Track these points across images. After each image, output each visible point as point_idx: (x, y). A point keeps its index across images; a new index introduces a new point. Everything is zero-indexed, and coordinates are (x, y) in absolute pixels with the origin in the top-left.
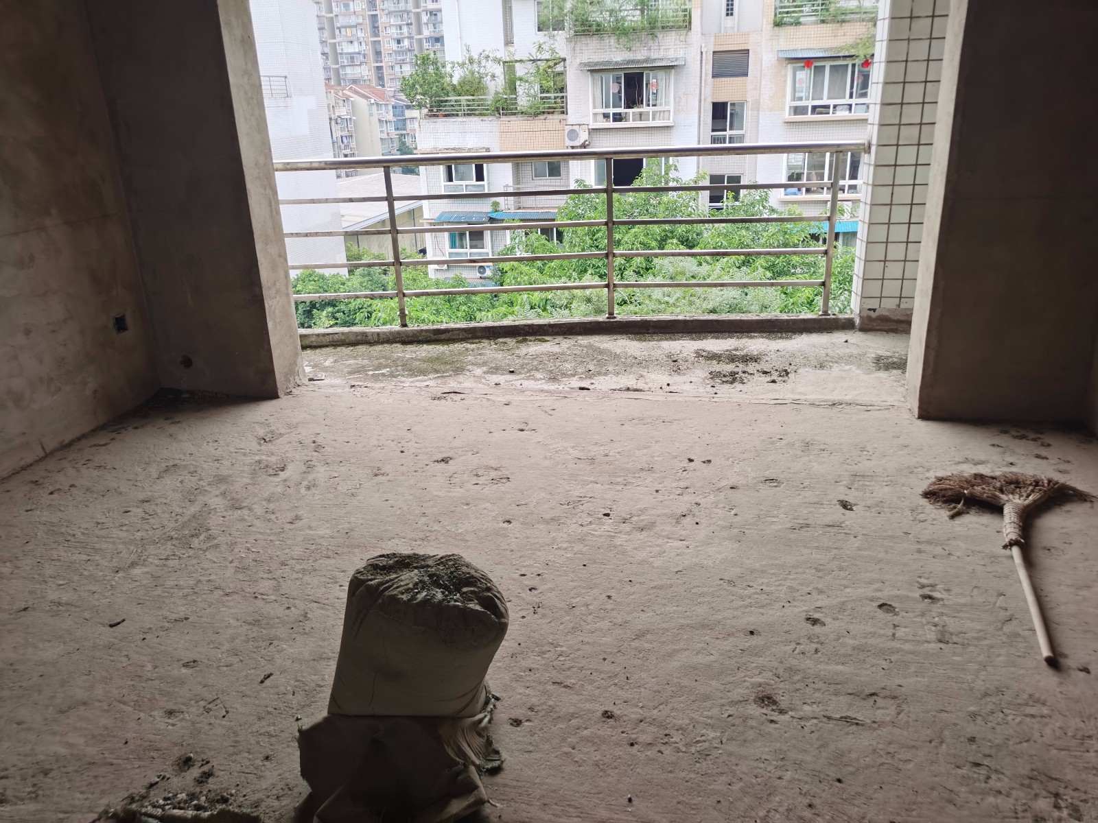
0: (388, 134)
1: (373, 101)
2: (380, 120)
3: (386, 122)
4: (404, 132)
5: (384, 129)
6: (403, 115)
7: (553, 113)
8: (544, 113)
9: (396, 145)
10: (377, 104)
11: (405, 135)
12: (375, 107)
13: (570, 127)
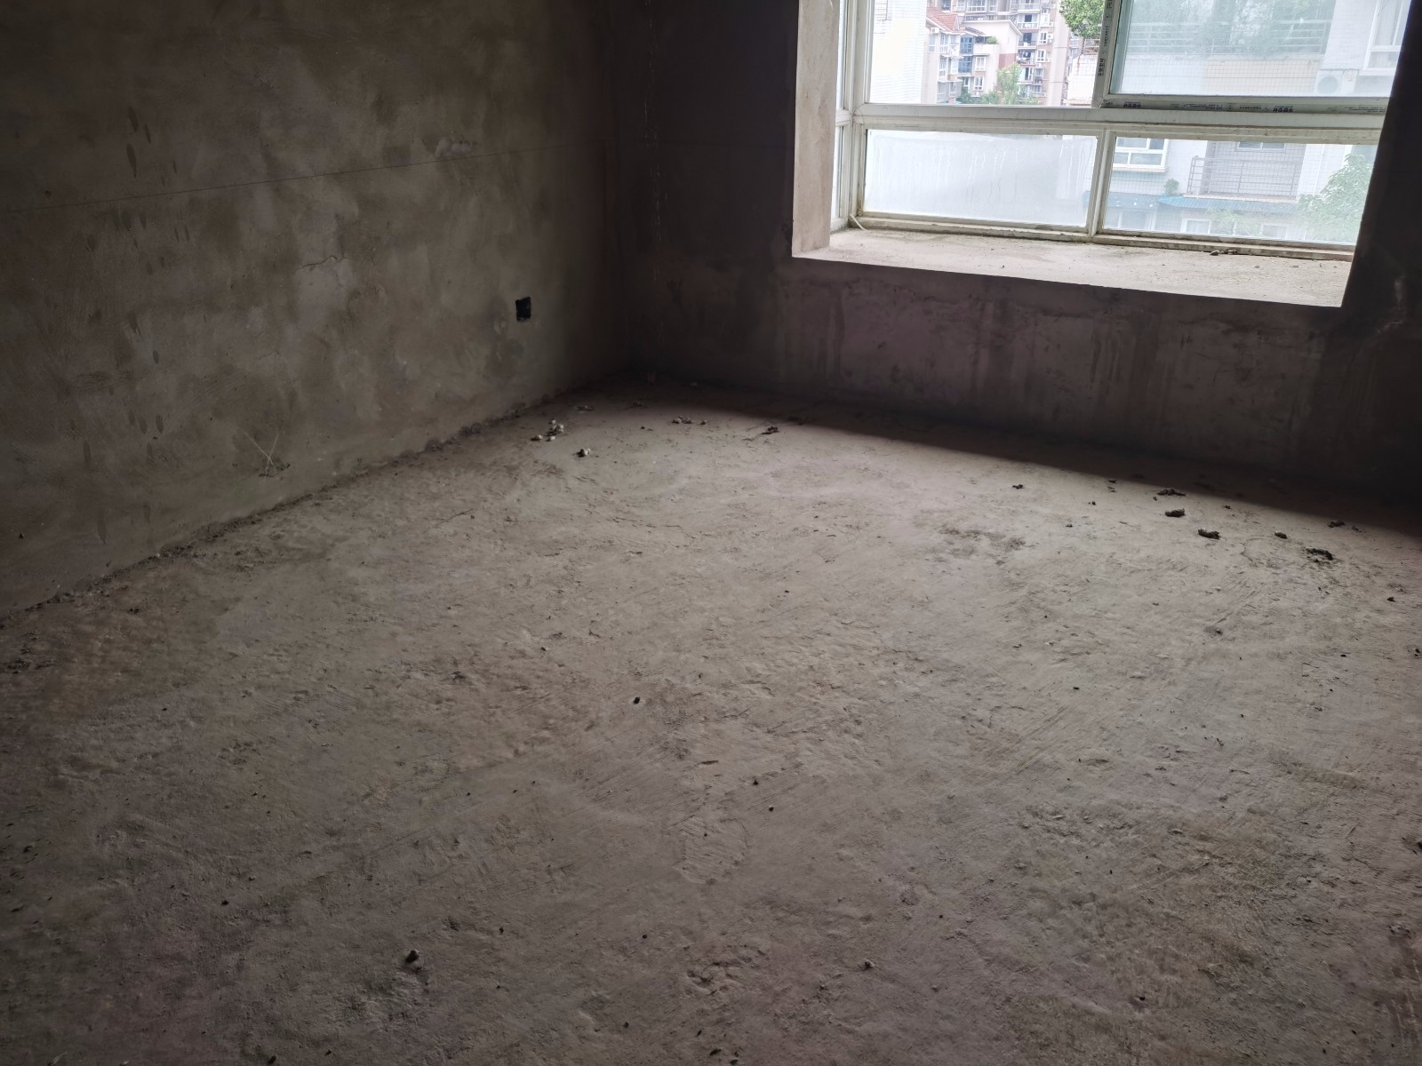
0: (949, 76)
1: (937, 31)
2: (942, 58)
3: (950, 60)
4: (968, 75)
5: (946, 69)
6: (970, 51)
7: (1299, 49)
8: (1282, 50)
9: (957, 92)
10: (943, 34)
11: (967, 78)
12: (938, 39)
13: (1327, 73)
